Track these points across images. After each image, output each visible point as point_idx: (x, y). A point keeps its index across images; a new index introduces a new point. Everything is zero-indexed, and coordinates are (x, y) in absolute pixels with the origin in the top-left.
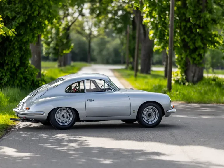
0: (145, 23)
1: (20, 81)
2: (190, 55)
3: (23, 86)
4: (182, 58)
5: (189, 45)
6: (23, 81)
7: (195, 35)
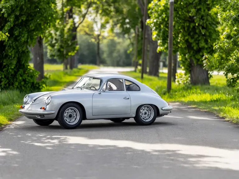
0: (148, 24)
1: (20, 83)
2: (194, 56)
3: (23, 88)
4: (186, 59)
5: (192, 46)
6: (23, 83)
7: (199, 36)
